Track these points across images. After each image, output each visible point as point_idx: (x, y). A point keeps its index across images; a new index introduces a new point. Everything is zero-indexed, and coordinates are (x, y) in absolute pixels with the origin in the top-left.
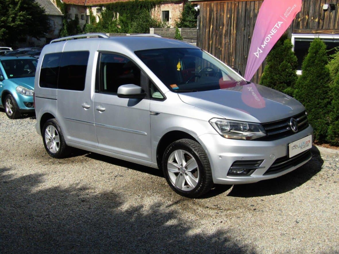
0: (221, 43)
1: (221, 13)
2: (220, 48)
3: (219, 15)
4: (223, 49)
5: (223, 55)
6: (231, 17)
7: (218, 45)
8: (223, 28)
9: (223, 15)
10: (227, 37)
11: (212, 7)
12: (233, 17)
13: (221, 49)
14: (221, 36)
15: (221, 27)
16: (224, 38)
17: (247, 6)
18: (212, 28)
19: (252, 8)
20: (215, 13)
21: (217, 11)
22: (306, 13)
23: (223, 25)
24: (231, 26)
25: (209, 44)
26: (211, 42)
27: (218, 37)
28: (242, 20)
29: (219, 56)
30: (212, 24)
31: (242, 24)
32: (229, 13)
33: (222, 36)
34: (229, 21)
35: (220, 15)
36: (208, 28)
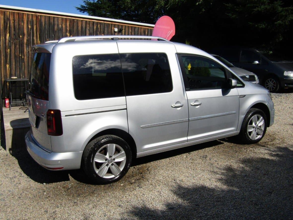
0: (22, 52)
1: (20, 23)
2: (21, 57)
3: (16, 24)
4: (25, 58)
5: (26, 63)
6: (32, 28)
7: (18, 53)
8: (23, 38)
9: (23, 25)
10: (29, 47)
11: (7, 16)
12: (35, 28)
13: (23, 57)
14: (21, 45)
15: (21, 37)
16: (26, 47)
17: (51, 20)
18: (10, 36)
19: (56, 23)
20: (12, 22)
21: (14, 20)
22: (102, 32)
23: (23, 35)
24: (33, 36)
25: (6, 53)
26: (9, 50)
27: (18, 46)
28: (46, 32)
29: (21, 63)
30: (8, 32)
31: (46, 36)
32: (30, 24)
33: (24, 45)
34: (30, 31)
35: (19, 25)
36: (4, 36)
